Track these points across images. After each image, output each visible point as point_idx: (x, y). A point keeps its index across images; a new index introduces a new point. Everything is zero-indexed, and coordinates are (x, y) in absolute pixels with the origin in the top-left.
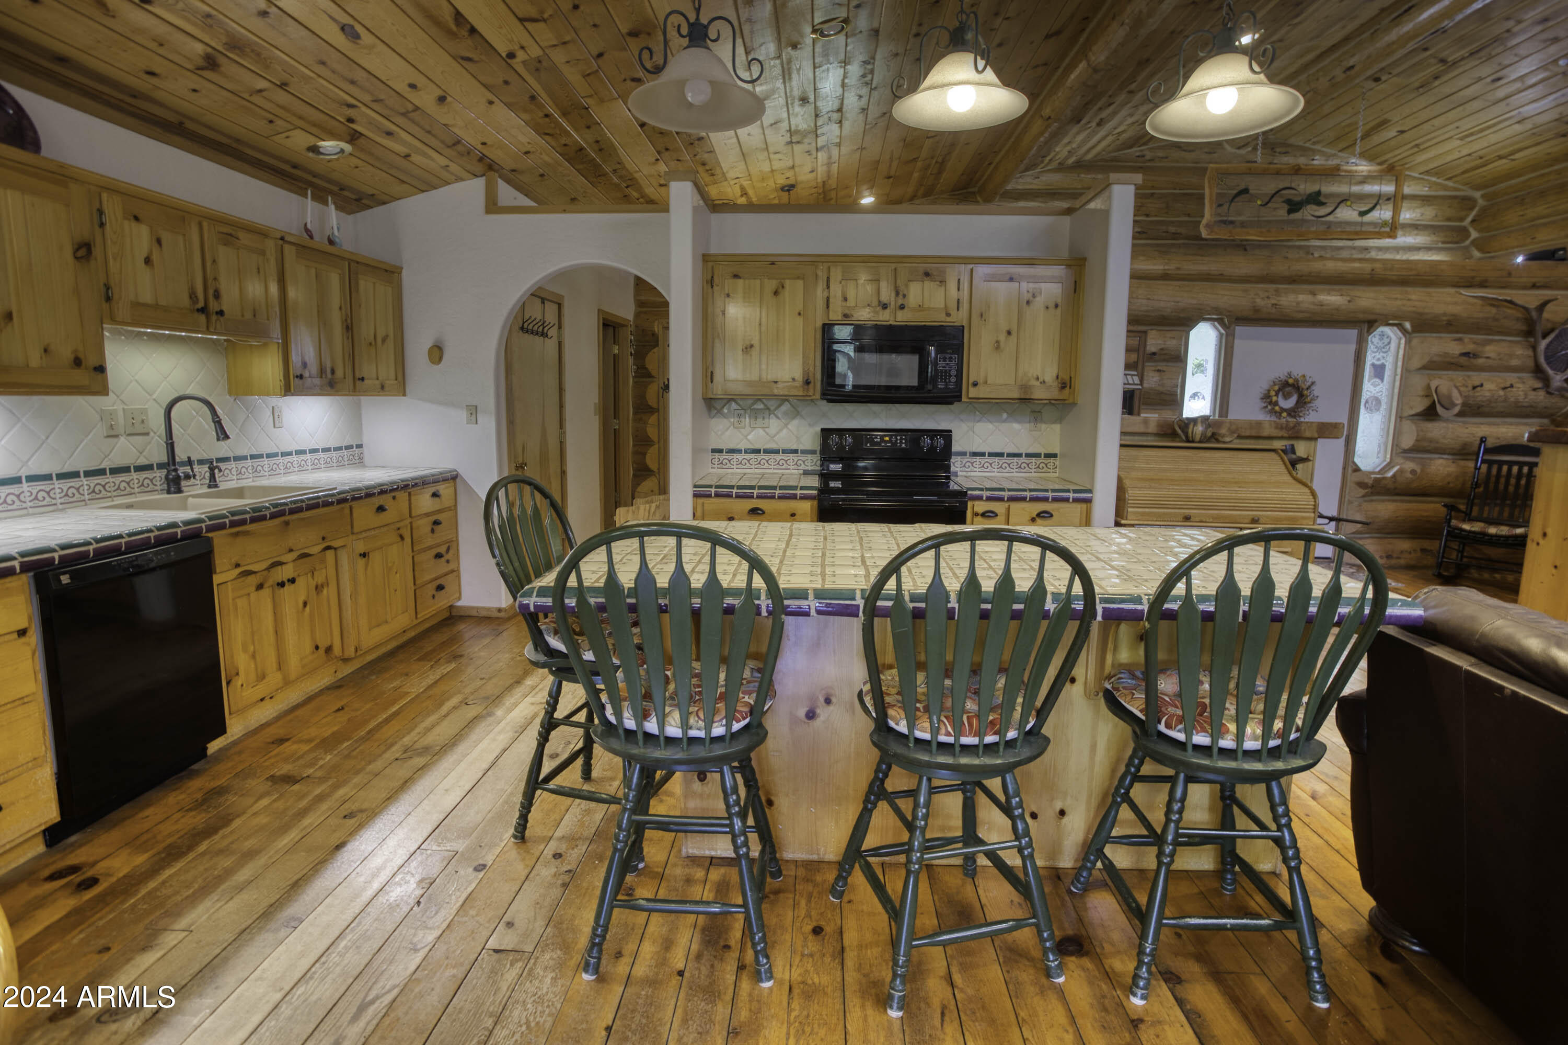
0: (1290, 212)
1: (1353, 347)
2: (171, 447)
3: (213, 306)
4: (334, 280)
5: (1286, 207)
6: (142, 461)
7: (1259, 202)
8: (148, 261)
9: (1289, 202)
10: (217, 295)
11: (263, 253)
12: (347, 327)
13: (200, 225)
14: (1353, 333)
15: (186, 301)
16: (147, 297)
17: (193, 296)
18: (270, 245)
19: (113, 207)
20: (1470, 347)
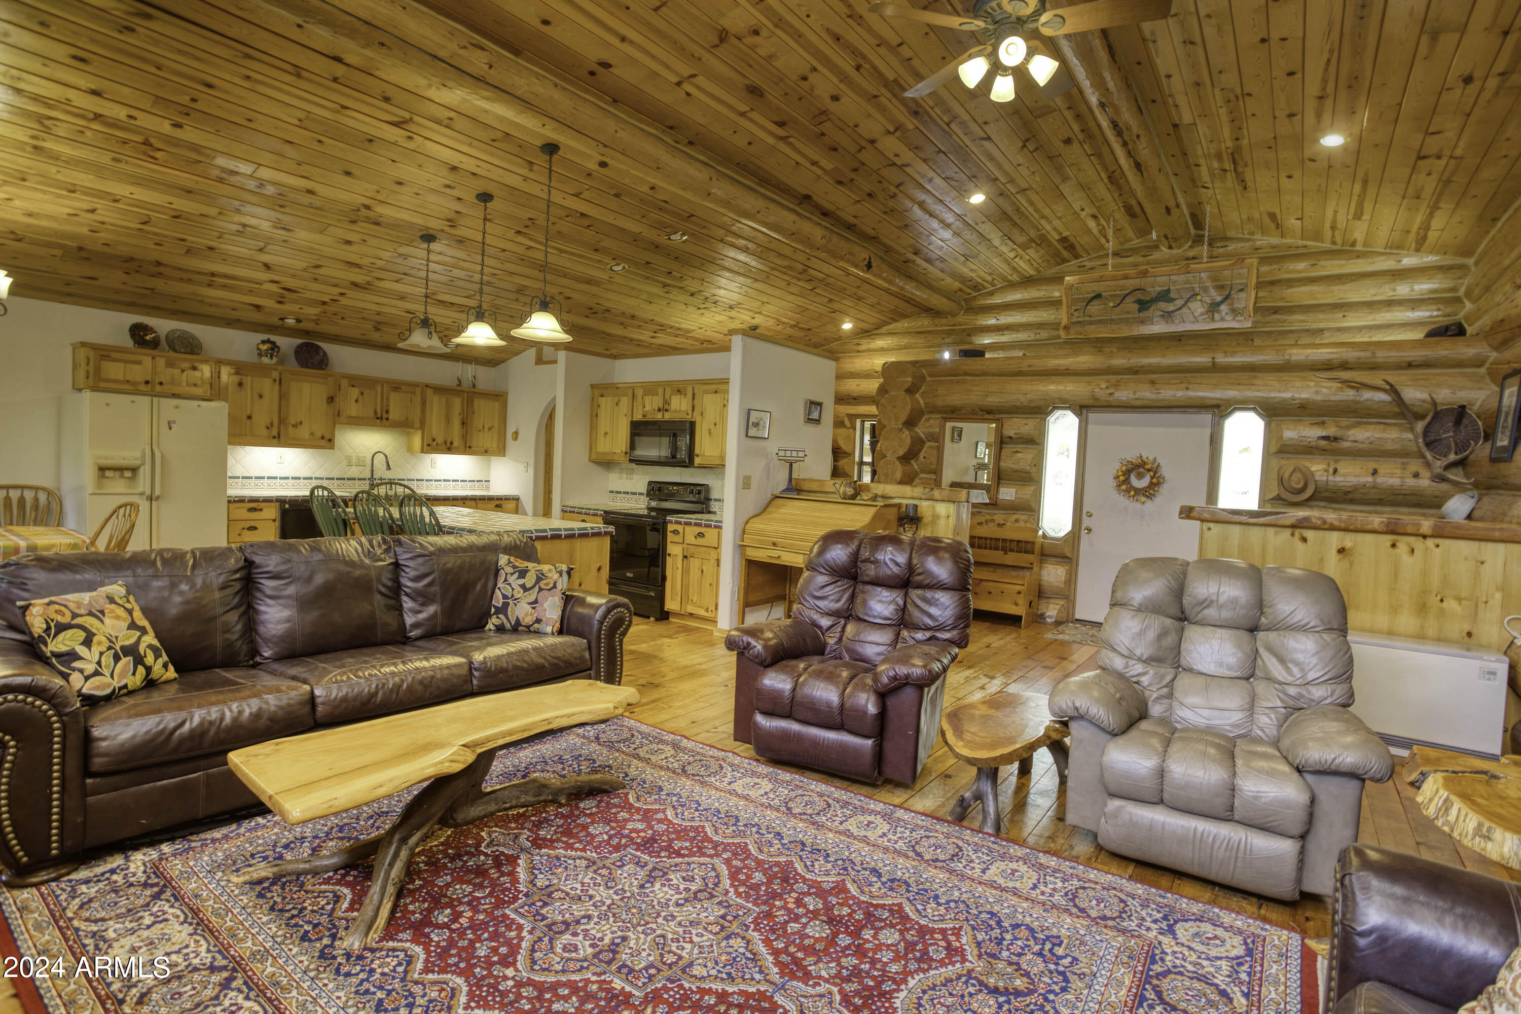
0: (1140, 311)
1: (1208, 431)
2: (372, 471)
3: (385, 416)
4: (457, 402)
5: (1137, 306)
6: (361, 476)
7: (1111, 304)
8: (357, 401)
9: (1139, 302)
10: (387, 412)
11: (414, 393)
12: (463, 423)
13: (382, 386)
14: (1207, 418)
15: (372, 414)
16: (354, 414)
17: (376, 412)
18: (418, 391)
19: (344, 383)
20: (1331, 431)
